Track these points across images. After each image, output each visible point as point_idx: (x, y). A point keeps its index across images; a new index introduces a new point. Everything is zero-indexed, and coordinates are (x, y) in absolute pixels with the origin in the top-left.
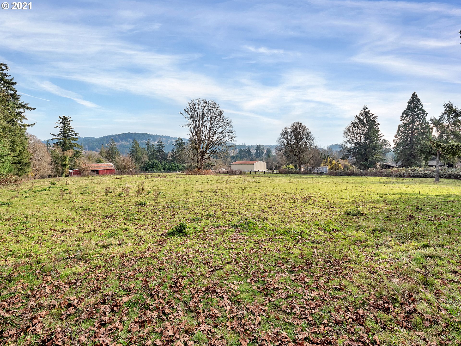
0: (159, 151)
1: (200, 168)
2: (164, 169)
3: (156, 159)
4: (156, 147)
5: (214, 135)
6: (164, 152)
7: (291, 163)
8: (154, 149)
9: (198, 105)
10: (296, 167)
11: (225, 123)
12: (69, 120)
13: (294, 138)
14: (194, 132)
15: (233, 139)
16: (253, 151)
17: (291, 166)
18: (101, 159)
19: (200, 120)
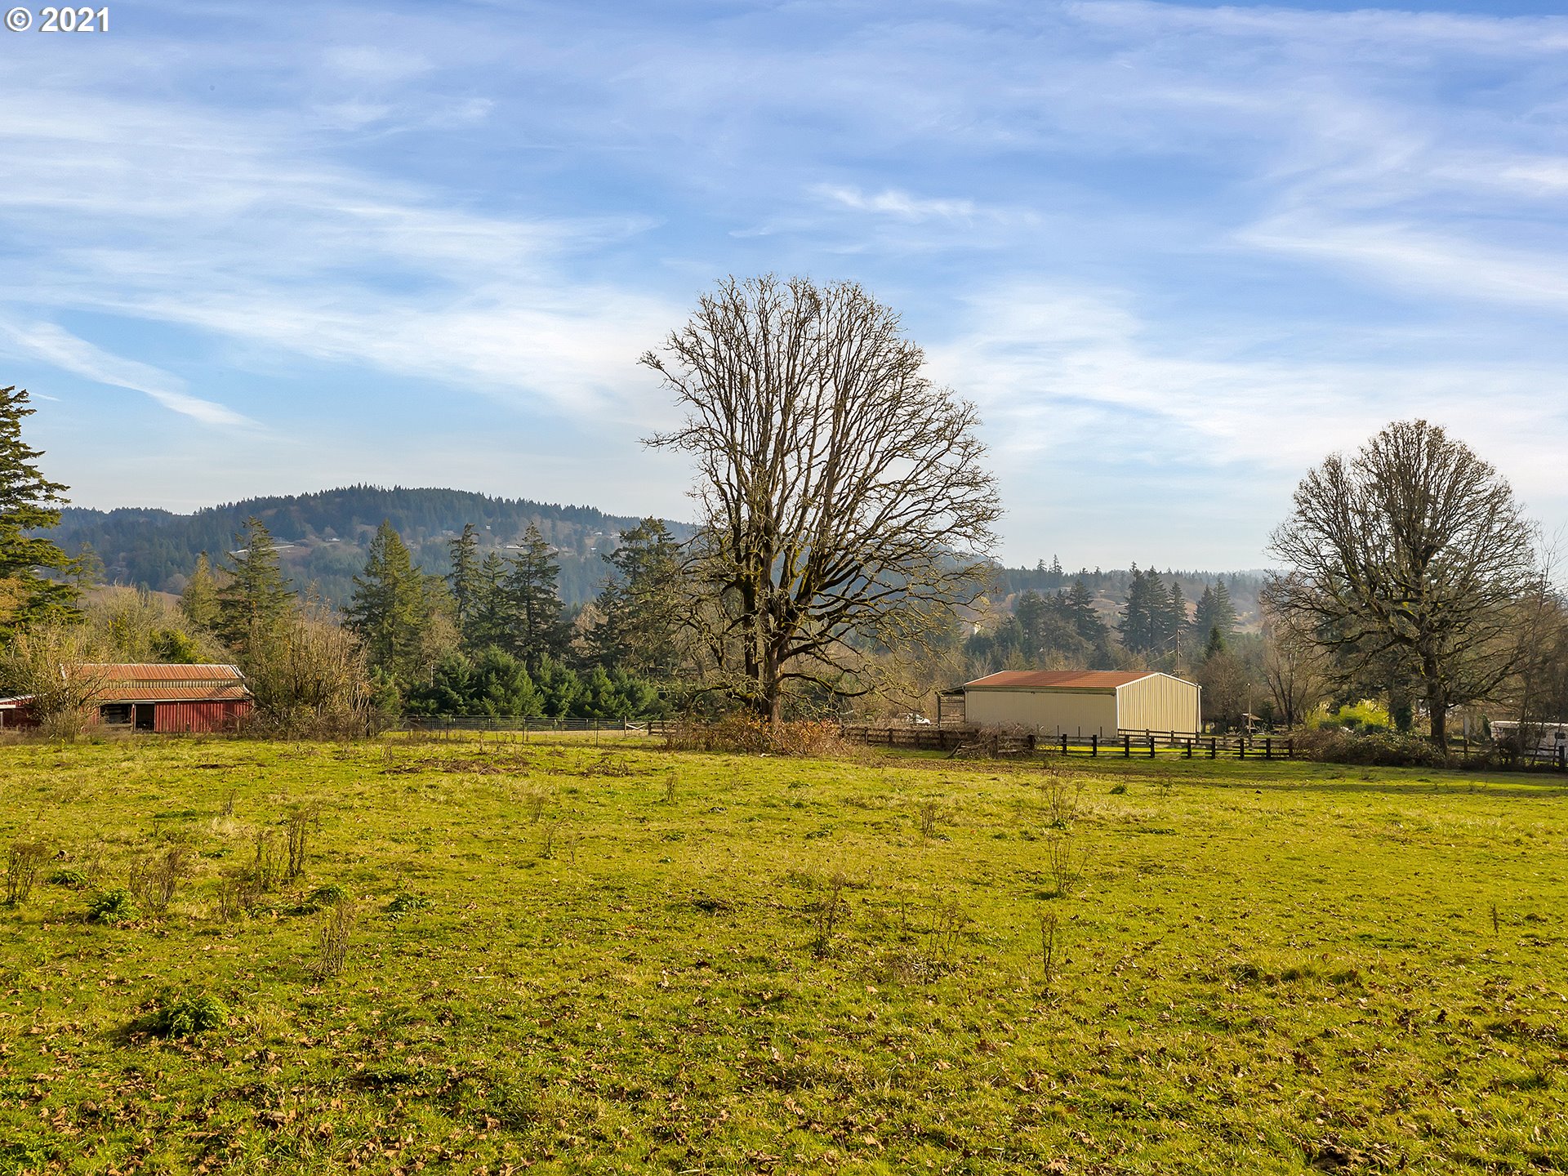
0: (525, 598)
1: (765, 709)
2: (551, 709)
3: (507, 642)
4: (511, 570)
5: (855, 501)
6: (551, 602)
7: (1373, 692)
8: (499, 582)
9: (764, 315)
10: (1402, 717)
11: (933, 427)
12: (15, 406)
13: (1386, 527)
14: (734, 481)
15: (982, 524)
16: (1110, 610)
17: (1371, 711)
18: (183, 639)
19: (769, 404)
